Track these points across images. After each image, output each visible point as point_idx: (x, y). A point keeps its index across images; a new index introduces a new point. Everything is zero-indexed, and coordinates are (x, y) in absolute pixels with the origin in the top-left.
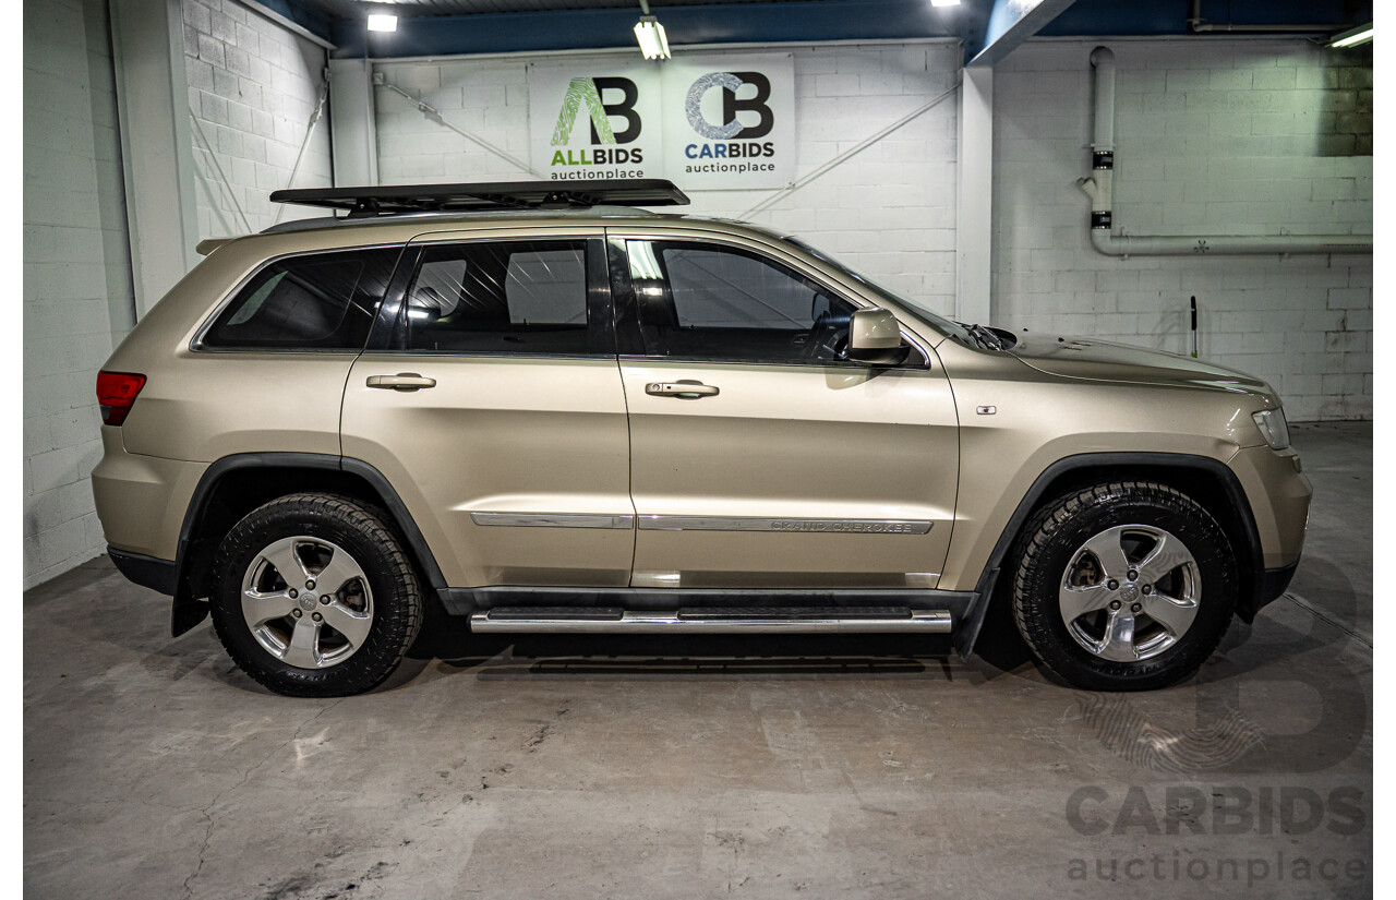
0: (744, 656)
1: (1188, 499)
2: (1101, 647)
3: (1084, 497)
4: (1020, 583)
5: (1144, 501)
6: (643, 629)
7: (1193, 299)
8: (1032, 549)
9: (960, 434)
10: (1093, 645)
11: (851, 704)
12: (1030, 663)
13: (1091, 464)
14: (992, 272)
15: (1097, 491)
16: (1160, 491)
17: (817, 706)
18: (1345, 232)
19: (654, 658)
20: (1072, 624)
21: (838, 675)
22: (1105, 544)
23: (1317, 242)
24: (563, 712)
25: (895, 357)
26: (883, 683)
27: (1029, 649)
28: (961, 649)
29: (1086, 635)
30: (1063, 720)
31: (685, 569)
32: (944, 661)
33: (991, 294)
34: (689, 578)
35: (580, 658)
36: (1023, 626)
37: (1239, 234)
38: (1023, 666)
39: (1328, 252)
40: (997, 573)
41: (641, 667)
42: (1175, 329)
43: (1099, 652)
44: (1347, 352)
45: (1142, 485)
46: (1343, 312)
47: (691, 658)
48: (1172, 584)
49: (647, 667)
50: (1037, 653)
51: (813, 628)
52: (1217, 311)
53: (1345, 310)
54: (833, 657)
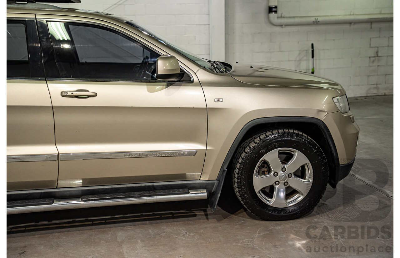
0: (115, 216)
1: (306, 136)
2: (271, 202)
3: (262, 137)
4: (236, 175)
5: (288, 137)
6: (64, 208)
7: (312, 45)
8: (240, 160)
9: (207, 111)
10: (268, 201)
11: (163, 235)
12: (242, 210)
13: (264, 122)
14: (226, 34)
15: (267, 134)
16: (294, 133)
17: (148, 237)
18: (379, 12)
19: (71, 220)
20: (259, 192)
21: (158, 221)
22: (272, 157)
23: (366, 17)
24: (22, 253)
25: (178, 77)
26: (178, 223)
27: (241, 204)
28: (212, 206)
29: (265, 197)
30: (257, 235)
31: (84, 178)
32: (205, 211)
33: (226, 44)
34: (87, 182)
35: (33, 224)
36: (238, 194)
37: (333, 15)
38: (239, 211)
39: (371, 22)
40: (226, 172)
41: (65, 225)
42: (305, 58)
43: (271, 203)
44: (378, 66)
45: (286, 131)
46: (376, 49)
47: (89, 219)
48: (301, 173)
49: (67, 225)
50: (245, 206)
51: (145, 201)
52: (323, 50)
53: (378, 47)
54: (155, 213)
